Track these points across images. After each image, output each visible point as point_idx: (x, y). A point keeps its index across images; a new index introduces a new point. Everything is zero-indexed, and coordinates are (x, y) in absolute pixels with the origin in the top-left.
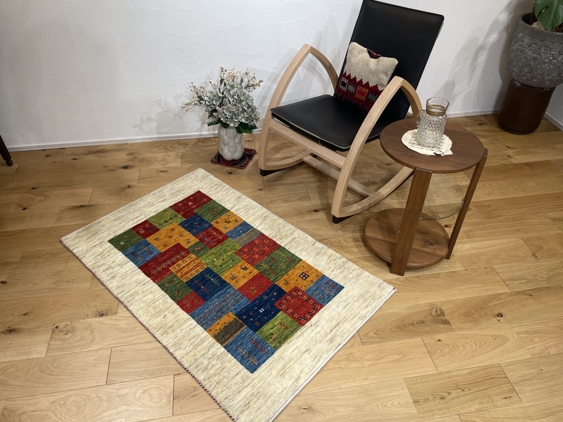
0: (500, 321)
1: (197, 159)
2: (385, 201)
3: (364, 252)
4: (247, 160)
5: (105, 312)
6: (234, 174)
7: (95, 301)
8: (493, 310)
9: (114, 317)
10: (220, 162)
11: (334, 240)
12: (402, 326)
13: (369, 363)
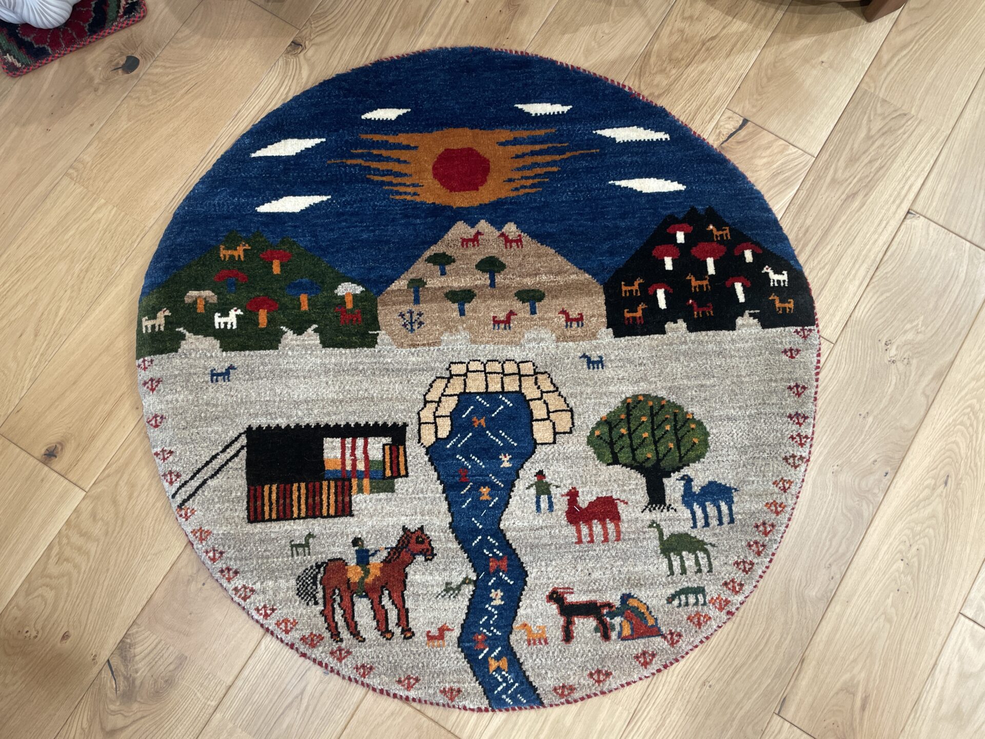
10: (44, 53)
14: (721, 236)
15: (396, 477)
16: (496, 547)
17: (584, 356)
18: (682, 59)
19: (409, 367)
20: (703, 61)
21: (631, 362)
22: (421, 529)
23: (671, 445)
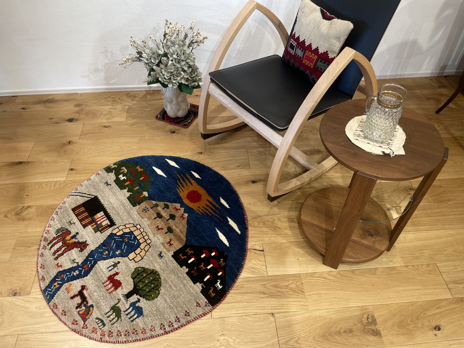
0: (436, 336)
1: (142, 113)
2: (328, 174)
3: (297, 236)
5: (18, 291)
6: (176, 133)
7: (12, 276)
8: (431, 321)
9: (26, 298)
10: (165, 119)
12: (327, 334)
14: (221, 264)
15: (100, 231)
16: (91, 264)
17: (161, 252)
18: (267, 225)
19: (132, 217)
20: (270, 230)
21: (167, 264)
22: (88, 245)
23: (147, 290)
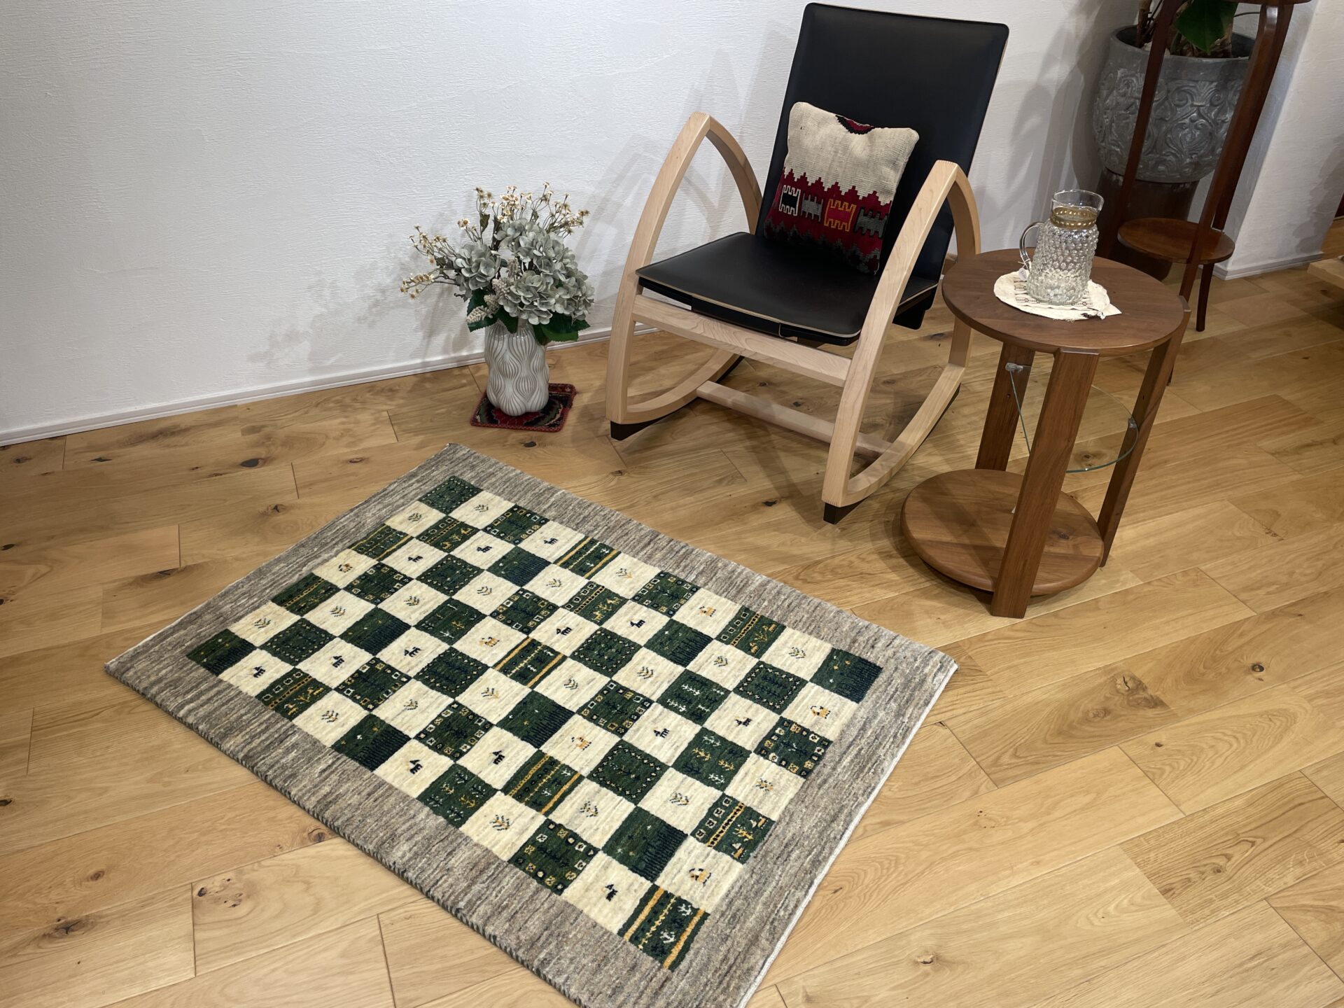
0: (1262, 680)
1: (431, 421)
3: (915, 580)
4: (560, 411)
6: (540, 445)
8: (1239, 659)
10: (496, 422)
11: (837, 561)
12: (1065, 728)
13: (1030, 825)
